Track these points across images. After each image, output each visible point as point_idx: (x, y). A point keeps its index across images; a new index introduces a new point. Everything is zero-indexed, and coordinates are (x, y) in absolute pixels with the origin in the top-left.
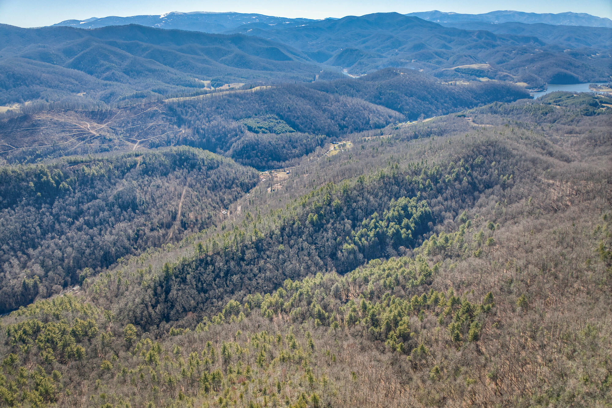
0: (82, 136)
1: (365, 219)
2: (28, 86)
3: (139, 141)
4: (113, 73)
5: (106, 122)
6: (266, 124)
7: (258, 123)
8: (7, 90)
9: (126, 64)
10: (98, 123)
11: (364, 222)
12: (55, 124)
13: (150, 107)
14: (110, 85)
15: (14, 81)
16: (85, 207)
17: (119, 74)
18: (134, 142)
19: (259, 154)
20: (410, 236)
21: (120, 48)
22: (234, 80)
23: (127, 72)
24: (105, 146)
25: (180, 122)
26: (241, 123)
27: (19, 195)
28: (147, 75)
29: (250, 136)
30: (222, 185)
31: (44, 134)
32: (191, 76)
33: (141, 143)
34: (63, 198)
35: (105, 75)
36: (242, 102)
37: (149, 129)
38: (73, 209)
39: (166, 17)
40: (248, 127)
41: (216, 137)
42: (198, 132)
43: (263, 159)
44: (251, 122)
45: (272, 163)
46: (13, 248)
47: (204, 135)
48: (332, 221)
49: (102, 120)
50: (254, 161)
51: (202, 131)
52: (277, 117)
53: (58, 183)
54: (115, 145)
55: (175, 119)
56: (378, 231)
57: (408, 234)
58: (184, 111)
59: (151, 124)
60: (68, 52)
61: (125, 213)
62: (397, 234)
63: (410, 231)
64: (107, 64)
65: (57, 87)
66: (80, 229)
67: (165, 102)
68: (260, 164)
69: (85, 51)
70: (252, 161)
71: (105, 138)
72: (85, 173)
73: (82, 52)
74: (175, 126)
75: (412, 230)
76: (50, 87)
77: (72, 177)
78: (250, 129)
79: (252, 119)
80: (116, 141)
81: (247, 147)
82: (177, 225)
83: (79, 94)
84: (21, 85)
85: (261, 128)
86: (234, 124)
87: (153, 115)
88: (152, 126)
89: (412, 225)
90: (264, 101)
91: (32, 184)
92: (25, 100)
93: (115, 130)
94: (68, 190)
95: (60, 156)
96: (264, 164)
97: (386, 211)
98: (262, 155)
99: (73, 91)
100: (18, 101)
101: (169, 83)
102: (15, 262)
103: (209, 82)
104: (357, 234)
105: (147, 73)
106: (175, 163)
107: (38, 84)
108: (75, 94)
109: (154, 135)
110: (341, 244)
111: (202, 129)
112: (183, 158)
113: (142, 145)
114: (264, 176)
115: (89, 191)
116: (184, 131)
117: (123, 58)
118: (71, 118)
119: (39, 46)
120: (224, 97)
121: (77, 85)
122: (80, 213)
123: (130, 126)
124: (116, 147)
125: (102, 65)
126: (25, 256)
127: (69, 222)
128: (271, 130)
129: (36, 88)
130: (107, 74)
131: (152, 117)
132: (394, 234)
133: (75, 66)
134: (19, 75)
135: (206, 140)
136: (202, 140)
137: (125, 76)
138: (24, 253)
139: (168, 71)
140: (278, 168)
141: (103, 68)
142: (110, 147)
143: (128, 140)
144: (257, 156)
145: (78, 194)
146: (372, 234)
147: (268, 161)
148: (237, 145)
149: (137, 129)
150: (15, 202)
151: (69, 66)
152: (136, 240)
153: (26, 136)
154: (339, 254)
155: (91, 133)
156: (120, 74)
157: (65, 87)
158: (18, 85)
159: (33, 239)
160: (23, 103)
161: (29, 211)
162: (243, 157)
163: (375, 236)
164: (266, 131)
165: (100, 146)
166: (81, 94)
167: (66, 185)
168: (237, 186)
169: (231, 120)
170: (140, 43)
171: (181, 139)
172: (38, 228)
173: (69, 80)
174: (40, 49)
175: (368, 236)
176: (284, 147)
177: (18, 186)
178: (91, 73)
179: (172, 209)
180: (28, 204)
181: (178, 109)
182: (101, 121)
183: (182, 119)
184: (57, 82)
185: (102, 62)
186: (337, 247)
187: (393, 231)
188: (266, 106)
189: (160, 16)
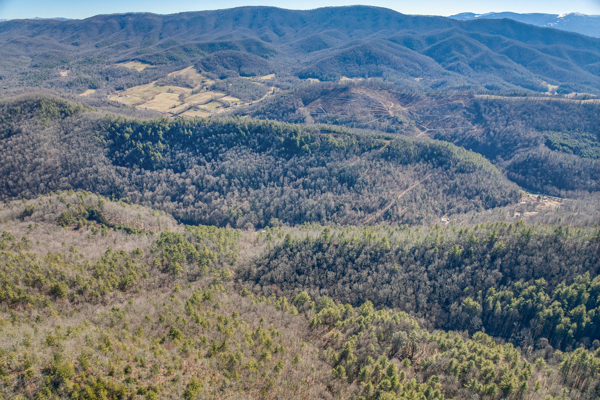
0: (380, 114)
1: (522, 280)
2: (377, 65)
3: (428, 129)
4: (459, 64)
5: (410, 106)
6: (574, 143)
7: (564, 139)
8: (359, 65)
9: (475, 57)
10: (402, 106)
11: (518, 284)
12: (365, 99)
13: (457, 99)
14: (449, 74)
15: (367, 59)
16: (311, 170)
17: (463, 64)
18: (423, 129)
19: (539, 173)
20: (571, 331)
21: (480, 41)
22: (588, 89)
23: (472, 65)
24: (393, 127)
25: (479, 120)
26: (541, 135)
27: (270, 145)
28: (491, 70)
29: (543, 150)
30: (463, 192)
31: (351, 105)
32: (539, 78)
33: (429, 132)
34: (299, 158)
35: (450, 65)
36: (560, 112)
37: (443, 121)
38: (302, 168)
39: (564, 17)
40: (548, 140)
41: (503, 143)
42: (488, 134)
43: (541, 180)
44: (556, 137)
45: (549, 188)
46: (242, 184)
47: (493, 138)
48: (476, 264)
49: (407, 103)
50: (528, 180)
51: (492, 133)
52: (596, 138)
53: (302, 144)
54: (402, 128)
55: (473, 116)
56: (527, 304)
57: (569, 328)
58: (487, 110)
59: (448, 116)
60: (430, 40)
61: (340, 186)
62: (554, 319)
63: (575, 325)
64: (457, 54)
65: (401, 69)
66: (296, 187)
67: (474, 97)
68: (534, 184)
69: (443, 41)
70: (526, 178)
71: (396, 120)
72: (328, 142)
73: (441, 41)
74: (470, 123)
75: (579, 326)
76: (395, 68)
77: (317, 143)
78: (549, 144)
79: (560, 133)
80: (406, 125)
81: (529, 162)
82: (379, 213)
83: (416, 79)
84: (372, 63)
85: (563, 145)
86: (533, 134)
87: (454, 108)
88: (447, 119)
89: (587, 319)
90: (589, 117)
91: (282, 140)
92: (369, 76)
93: (412, 114)
94: (308, 152)
95: (352, 127)
96: (539, 186)
97: (563, 283)
98: (542, 174)
99: (413, 75)
100: (363, 76)
101: (509, 82)
102: (237, 194)
103: (556, 87)
104: (495, 293)
105: (492, 68)
106: (422, 155)
107: (386, 65)
108: (412, 77)
109: (444, 127)
110: (466, 295)
111: (494, 131)
112: (435, 152)
113: (428, 134)
114: (528, 197)
115: (322, 158)
116: (476, 131)
117: (475, 50)
118: (382, 96)
119: (410, 32)
120: (540, 102)
121: (419, 70)
122: (304, 174)
123: (427, 114)
124: (403, 130)
125: (453, 55)
126: (246, 193)
127: (291, 178)
128: (576, 151)
129: (383, 67)
130: (454, 64)
131: (452, 110)
132: (548, 318)
133: (429, 53)
134: (374, 54)
135: (491, 144)
136: (486, 143)
137: (470, 68)
138: (247, 190)
139: (515, 70)
140: (554, 196)
141: (452, 58)
142: (397, 129)
143: (418, 126)
144: (536, 176)
145: (313, 158)
146: (515, 302)
147: (546, 184)
148: (520, 156)
149: (433, 118)
150: (265, 150)
151: (424, 53)
152: (333, 212)
153: (338, 104)
154: (454, 305)
155: (388, 113)
156: (467, 65)
157: (407, 71)
158: (369, 62)
159: (258, 182)
160: (366, 78)
161: (269, 159)
162: (518, 171)
163: (518, 306)
164: (569, 150)
165: (388, 126)
166: (418, 79)
167: (308, 148)
168: (481, 198)
169: (531, 129)
170: (503, 37)
171: (468, 136)
172: (267, 174)
173: (415, 65)
174: (410, 34)
175: (510, 302)
176: (579, 174)
177: (273, 138)
178: (440, 61)
179: (385, 197)
180: (271, 154)
181: (483, 107)
182: (405, 104)
183: (482, 118)
184: (403, 65)
185: (454, 52)
186: (458, 296)
187: (549, 314)
188: (589, 122)
189: (558, 15)
